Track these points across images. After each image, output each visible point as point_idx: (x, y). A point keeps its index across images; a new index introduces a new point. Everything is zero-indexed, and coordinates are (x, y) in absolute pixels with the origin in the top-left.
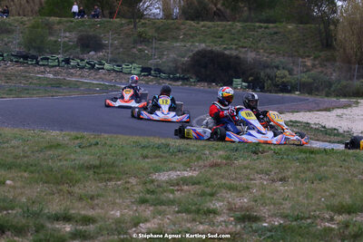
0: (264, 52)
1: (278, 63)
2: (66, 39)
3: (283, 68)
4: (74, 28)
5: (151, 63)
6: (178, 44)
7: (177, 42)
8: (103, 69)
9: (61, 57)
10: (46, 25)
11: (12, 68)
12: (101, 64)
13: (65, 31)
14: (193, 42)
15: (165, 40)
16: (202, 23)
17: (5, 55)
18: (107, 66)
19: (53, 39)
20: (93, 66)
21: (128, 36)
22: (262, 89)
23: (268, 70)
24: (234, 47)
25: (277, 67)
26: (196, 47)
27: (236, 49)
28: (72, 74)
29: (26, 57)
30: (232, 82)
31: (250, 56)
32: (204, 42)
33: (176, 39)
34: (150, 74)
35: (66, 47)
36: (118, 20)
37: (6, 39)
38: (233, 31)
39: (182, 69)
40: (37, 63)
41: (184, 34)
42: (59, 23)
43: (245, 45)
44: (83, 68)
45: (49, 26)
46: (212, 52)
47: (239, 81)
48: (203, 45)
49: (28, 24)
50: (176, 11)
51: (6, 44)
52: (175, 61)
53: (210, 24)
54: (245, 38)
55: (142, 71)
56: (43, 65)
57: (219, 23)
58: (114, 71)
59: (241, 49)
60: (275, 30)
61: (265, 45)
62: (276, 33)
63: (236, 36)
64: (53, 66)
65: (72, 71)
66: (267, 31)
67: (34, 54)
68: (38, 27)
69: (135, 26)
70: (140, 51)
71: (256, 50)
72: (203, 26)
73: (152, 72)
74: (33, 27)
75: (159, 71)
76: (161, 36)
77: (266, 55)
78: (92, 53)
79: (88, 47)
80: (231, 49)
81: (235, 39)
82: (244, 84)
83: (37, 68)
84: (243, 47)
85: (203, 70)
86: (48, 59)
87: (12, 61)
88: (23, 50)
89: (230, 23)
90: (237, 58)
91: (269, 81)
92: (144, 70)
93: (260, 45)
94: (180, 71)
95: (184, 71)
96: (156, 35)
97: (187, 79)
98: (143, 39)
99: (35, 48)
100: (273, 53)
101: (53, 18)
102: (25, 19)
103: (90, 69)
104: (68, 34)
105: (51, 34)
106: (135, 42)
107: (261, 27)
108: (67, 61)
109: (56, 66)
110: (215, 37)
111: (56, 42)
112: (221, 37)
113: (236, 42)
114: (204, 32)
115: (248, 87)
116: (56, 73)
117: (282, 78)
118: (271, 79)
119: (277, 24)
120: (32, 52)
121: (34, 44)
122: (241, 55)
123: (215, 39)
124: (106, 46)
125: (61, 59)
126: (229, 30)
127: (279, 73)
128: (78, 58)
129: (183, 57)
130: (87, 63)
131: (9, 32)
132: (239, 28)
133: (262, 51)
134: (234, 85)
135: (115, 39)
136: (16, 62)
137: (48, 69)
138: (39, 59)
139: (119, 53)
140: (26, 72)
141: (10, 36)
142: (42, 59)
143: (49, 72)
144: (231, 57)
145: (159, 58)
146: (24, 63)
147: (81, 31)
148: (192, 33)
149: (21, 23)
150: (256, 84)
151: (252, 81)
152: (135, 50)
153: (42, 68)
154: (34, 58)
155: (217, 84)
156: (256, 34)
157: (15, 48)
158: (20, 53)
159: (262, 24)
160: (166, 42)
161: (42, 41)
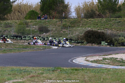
0: (115, 30)
1: (120, 34)
2: (34, 29)
3: (122, 36)
4: (37, 24)
5: (68, 37)
6: (79, 28)
8: (48, 40)
10: (25, 23)
12: (47, 38)
13: (33, 25)
14: (85, 27)
15: (74, 27)
16: (89, 19)
19: (28, 29)
20: (44, 39)
21: (59, 26)
22: (114, 45)
23: (116, 38)
25: (120, 36)
26: (87, 29)
27: (103, 29)
29: (17, 37)
30: (101, 43)
31: (109, 32)
32: (90, 27)
33: (79, 26)
35: (33, 32)
36: (54, 20)
38: (102, 22)
39: (81, 39)
40: (22, 39)
41: (82, 24)
42: (31, 22)
43: (106, 27)
45: (27, 24)
46: (92, 31)
47: (104, 42)
48: (90, 28)
49: (18, 23)
50: (83, 15)
51: (9, 32)
52: (78, 35)
53: (92, 19)
54: (107, 25)
56: (24, 40)
57: (96, 19)
60: (119, 21)
61: (115, 27)
62: (119, 22)
63: (103, 24)
64: (28, 40)
66: (116, 21)
67: (21, 35)
68: (22, 24)
69: (62, 22)
70: (64, 32)
71: (111, 29)
72: (89, 21)
73: (69, 40)
74: (20, 24)
75: (71, 40)
76: (72, 25)
78: (44, 34)
79: (42, 31)
80: (101, 29)
81: (102, 25)
82: (106, 43)
83: (22, 41)
84: (106, 28)
85: (89, 38)
86: (26, 37)
88: (16, 34)
89: (100, 19)
91: (116, 42)
93: (113, 27)
94: (80, 39)
96: (70, 25)
97: (83, 43)
98: (65, 27)
99: (21, 33)
100: (118, 30)
101: (28, 20)
102: (17, 21)
103: (43, 40)
104: (34, 27)
105: (27, 27)
106: (62, 28)
107: (114, 20)
108: (33, 37)
109: (29, 40)
110: (95, 25)
111: (29, 30)
112: (97, 25)
114: (90, 23)
115: (108, 45)
117: (122, 40)
118: (117, 41)
119: (120, 18)
120: (19, 35)
122: (105, 32)
123: (95, 26)
124: (50, 30)
125: (31, 37)
126: (100, 22)
127: (120, 38)
129: (82, 34)
130: (42, 38)
131: (11, 27)
132: (104, 21)
133: (114, 29)
134: (102, 44)
135: (53, 28)
136: (13, 39)
137: (26, 41)
138: (22, 37)
139: (55, 33)
140: (17, 43)
141: (11, 28)
142: (23, 37)
143: (26, 43)
144: (100, 33)
145: (72, 34)
146: (16, 39)
147: (40, 25)
148: (85, 23)
149: (16, 23)
150: (111, 43)
151: (109, 42)
152: (62, 32)
153: (24, 41)
154: (20, 37)
155: (95, 44)
156: (111, 22)
157: (13, 33)
158: (15, 35)
159: (114, 19)
160: (74, 28)
161: (24, 30)
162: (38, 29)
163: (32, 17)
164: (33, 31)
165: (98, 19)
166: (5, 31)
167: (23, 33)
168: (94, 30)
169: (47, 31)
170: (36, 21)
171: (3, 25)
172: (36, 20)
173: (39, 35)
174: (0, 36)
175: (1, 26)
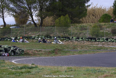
2: (107, 31)
4: (110, 26)
9: (105, 38)
11: (87, 43)
13: (107, 28)
17: (84, 38)
19: (102, 31)
28: (109, 44)
29: (91, 39)
35: (107, 34)
40: (96, 41)
42: (105, 25)
44: (113, 42)
45: (100, 27)
51: (84, 34)
56: (98, 41)
67: (95, 37)
68: (96, 27)
74: (94, 27)
83: (96, 43)
86: (100, 39)
88: (91, 36)
99: (95, 35)
101: (102, 23)
102: (92, 24)
104: (108, 29)
105: (101, 29)
108: (107, 39)
109: (103, 42)
116: (103, 44)
125: (105, 39)
130: (115, 40)
136: (88, 41)
137: (100, 43)
140: (92, 44)
141: (86, 31)
142: (98, 39)
143: (100, 44)
146: (91, 41)
147: (112, 28)
149: (90, 26)
153: (98, 43)
154: (95, 39)
157: (88, 36)
158: (89, 37)
161: (98, 32)
162: (111, 31)
163: (105, 20)
164: (106, 33)
166: (80, 33)
167: (97, 36)
170: (109, 24)
171: (78, 28)
173: (112, 37)
174: (76, 38)
175: (77, 29)
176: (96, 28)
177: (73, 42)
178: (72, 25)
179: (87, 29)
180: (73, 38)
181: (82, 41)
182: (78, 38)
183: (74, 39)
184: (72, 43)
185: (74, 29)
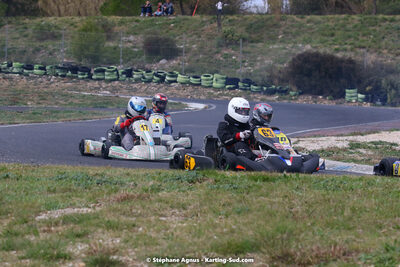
0: (389, 52)
2: (130, 45)
4: (140, 29)
5: (240, 72)
6: (275, 46)
7: (274, 43)
8: (175, 81)
9: (121, 69)
10: (103, 26)
11: (57, 84)
12: (173, 75)
13: (128, 34)
14: (295, 43)
15: (258, 41)
16: (308, 17)
17: (48, 68)
18: (180, 78)
19: (111, 44)
20: (162, 79)
21: (211, 37)
22: (384, 101)
23: (392, 77)
24: (349, 47)
26: (299, 49)
27: (352, 50)
28: (135, 90)
29: (75, 70)
30: (345, 93)
31: (370, 59)
32: (310, 42)
33: (273, 39)
34: (237, 87)
35: (129, 55)
36: (196, 17)
37: (50, 46)
38: (349, 27)
39: (279, 79)
40: (90, 77)
41: (284, 33)
42: (121, 23)
43: (363, 44)
44: (150, 81)
45: (107, 29)
46: (317, 55)
47: (353, 92)
48: (308, 47)
49: (81, 26)
50: (286, 2)
51: (50, 54)
52: (270, 69)
53: (318, 18)
54: (364, 35)
55: (226, 84)
56: (98, 79)
57: (330, 16)
58: (191, 84)
59: (358, 50)
61: (391, 42)
63: (350, 33)
64: (111, 81)
65: (135, 86)
66: (394, 25)
67: (88, 65)
68: (91, 30)
69: (219, 25)
70: (226, 56)
71: (378, 50)
72: (308, 22)
73: (240, 84)
74: (85, 30)
75: (248, 82)
76: (253, 36)
77: (391, 56)
78: (163, 61)
79: (157, 53)
80: (346, 50)
81: (350, 37)
82: (360, 96)
83: (90, 84)
84: (360, 47)
85: (305, 78)
86: (104, 71)
87: (57, 75)
88: (74, 61)
89: (344, 16)
90: (351, 61)
91: (393, 91)
92: (229, 81)
93: (383, 43)
94: (276, 81)
95: (282, 81)
96: (247, 35)
97: (286, 92)
98: (229, 41)
99: (87, 57)
101: (113, 17)
102: (77, 19)
103: (158, 82)
104: (132, 38)
105: (109, 38)
106: (220, 46)
107: (386, 20)
108: (129, 73)
109: (114, 80)
110: (323, 35)
111: (115, 48)
112: (333, 35)
113: (352, 40)
114: (310, 28)
115: (366, 100)
116: (114, 90)
118: (396, 89)
120: (84, 63)
121: (86, 53)
122: (358, 59)
123: (326, 38)
124: (181, 51)
125: (120, 72)
126: (343, 26)
128: (144, 69)
129: (282, 63)
130: (155, 74)
131: (56, 37)
132: (356, 22)
133: (385, 51)
134: (347, 98)
135: (193, 43)
136: (63, 76)
137: (104, 85)
138: (92, 72)
139: (198, 60)
140: (75, 89)
141: (57, 43)
142: (96, 72)
143: (105, 89)
144: (342, 61)
145: (250, 65)
146: (71, 78)
147: (148, 33)
148: (294, 30)
149: (72, 25)
150: (375, 95)
151: (370, 92)
152: (219, 56)
153: (96, 84)
154: (86, 70)
155: (325, 98)
156: (378, 29)
157: (63, 59)
158: (68, 64)
159: (386, 17)
160: (260, 45)
161: (97, 48)
162: (142, 45)
163: (123, 7)
164: (127, 52)
165: (337, 16)
166: (38, 50)
167: (95, 59)
168: (321, 51)
169: (171, 52)
170: (137, 21)
171: (30, 31)
172: (138, 18)
173: (147, 66)
174: (23, 67)
175: (26, 36)
176: (93, 34)
177: (11, 79)
178: (9, 23)
179: (61, 35)
180: (10, 65)
181: (41, 76)
182: (30, 67)
183: (15, 70)
184: (7, 83)
185: (18, 36)
